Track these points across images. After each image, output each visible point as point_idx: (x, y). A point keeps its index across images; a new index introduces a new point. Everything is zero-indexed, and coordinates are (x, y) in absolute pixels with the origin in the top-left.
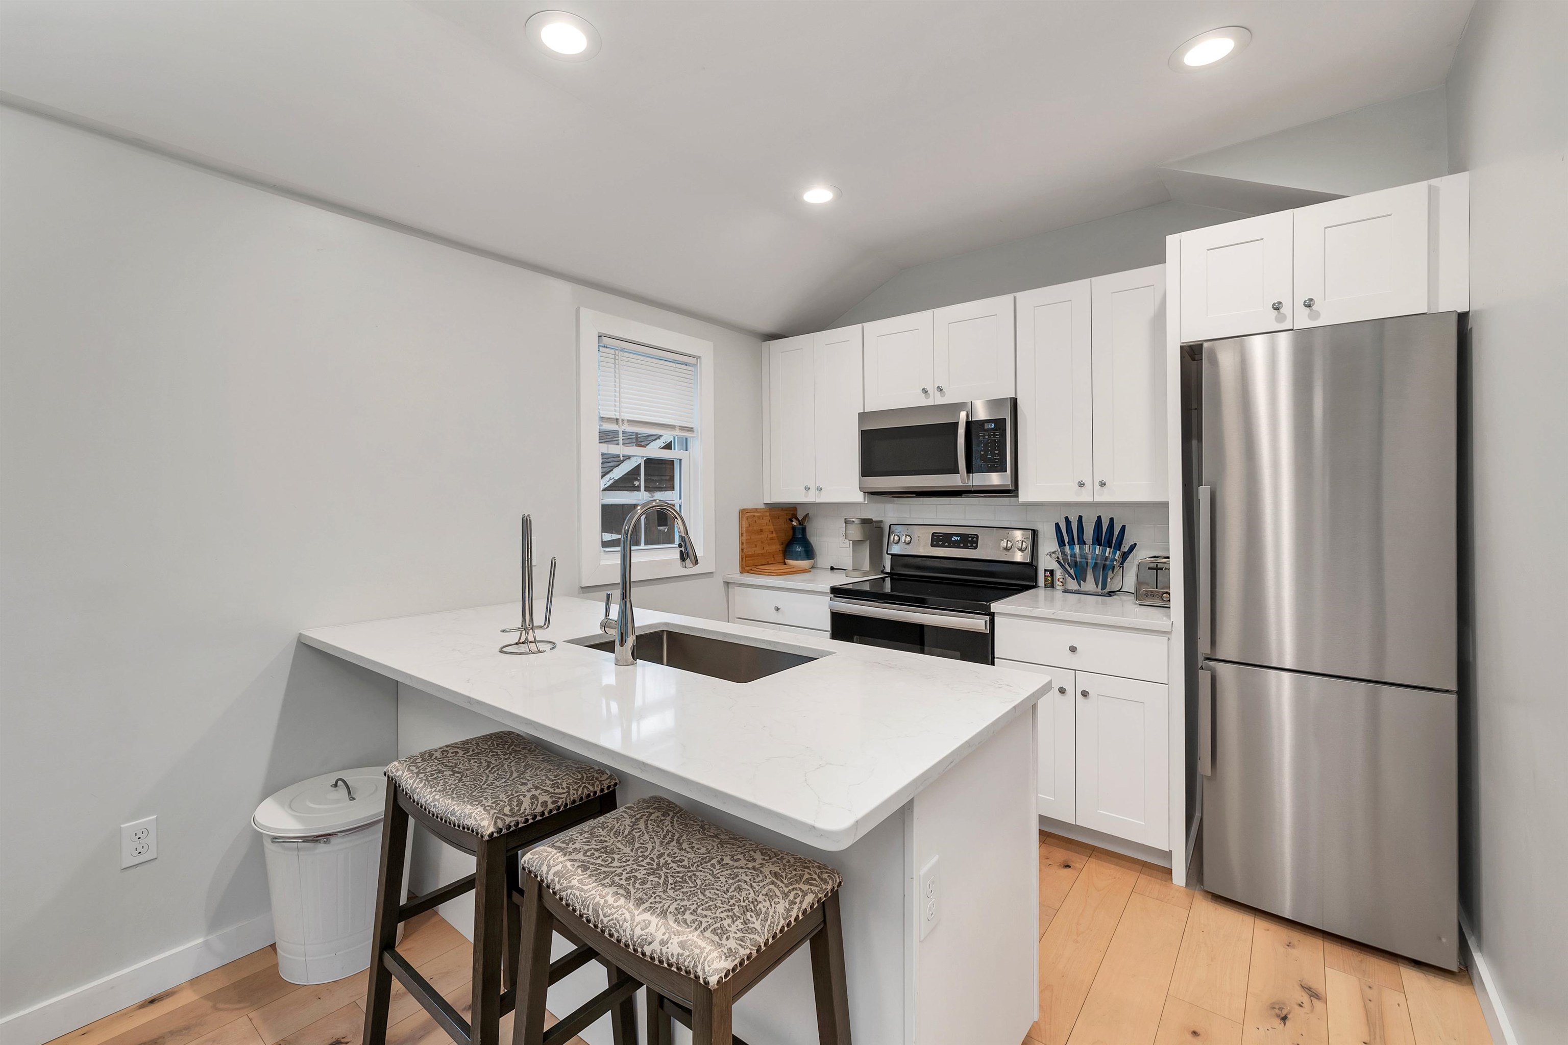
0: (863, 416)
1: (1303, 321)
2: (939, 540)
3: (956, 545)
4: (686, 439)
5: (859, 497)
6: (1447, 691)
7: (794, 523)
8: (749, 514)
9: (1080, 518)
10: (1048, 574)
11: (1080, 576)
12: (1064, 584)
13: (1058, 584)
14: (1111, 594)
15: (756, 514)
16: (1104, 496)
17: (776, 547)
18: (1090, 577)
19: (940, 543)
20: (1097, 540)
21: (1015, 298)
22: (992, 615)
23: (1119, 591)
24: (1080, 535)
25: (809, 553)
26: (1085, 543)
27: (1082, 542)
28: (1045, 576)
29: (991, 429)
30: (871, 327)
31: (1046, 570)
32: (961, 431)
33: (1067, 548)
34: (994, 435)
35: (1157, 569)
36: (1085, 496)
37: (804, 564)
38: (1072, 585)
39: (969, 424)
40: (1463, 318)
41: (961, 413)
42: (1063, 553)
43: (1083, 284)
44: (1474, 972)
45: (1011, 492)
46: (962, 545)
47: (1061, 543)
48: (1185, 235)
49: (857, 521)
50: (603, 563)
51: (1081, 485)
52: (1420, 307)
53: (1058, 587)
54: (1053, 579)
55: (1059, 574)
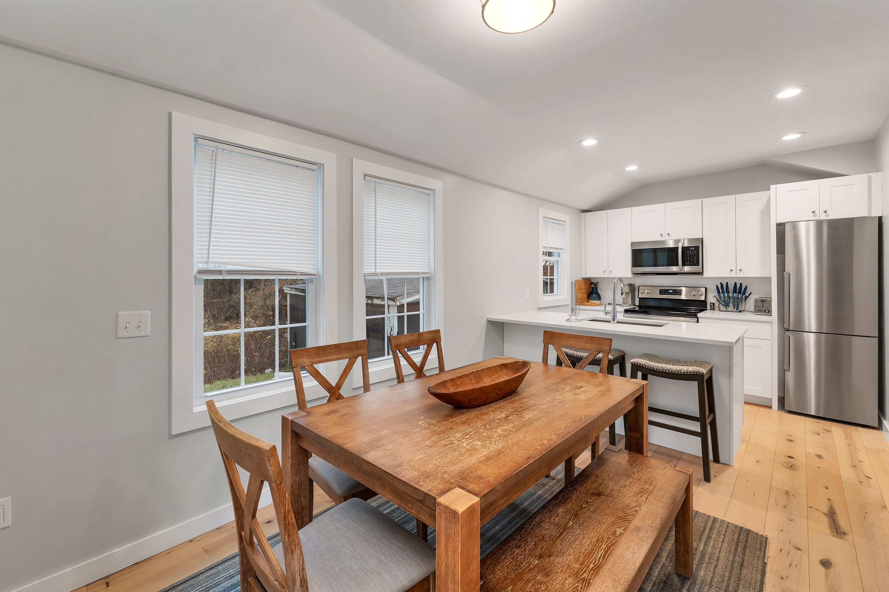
0: (633, 244)
1: (823, 217)
2: (662, 292)
3: (671, 294)
4: (559, 253)
5: (630, 275)
6: (875, 337)
7: (592, 286)
8: (578, 282)
9: (727, 283)
10: (712, 304)
11: (727, 305)
12: (719, 308)
13: (716, 308)
14: (740, 311)
15: (581, 282)
16: (741, 275)
17: (585, 296)
18: (731, 305)
19: (664, 293)
20: (735, 291)
21: (702, 201)
22: (698, 318)
23: (743, 310)
24: (727, 289)
25: (599, 298)
26: (729, 293)
27: (728, 291)
28: (711, 305)
29: (693, 250)
30: (634, 209)
31: (711, 303)
32: (680, 250)
33: (722, 295)
34: (694, 252)
35: (763, 301)
36: (733, 275)
37: (598, 302)
38: (723, 308)
39: (683, 248)
40: (880, 219)
41: (680, 243)
42: (720, 297)
43: (732, 197)
44: (883, 425)
45: (701, 273)
46: (674, 294)
47: (719, 292)
48: (778, 186)
49: (627, 285)
50: (544, 299)
51: (732, 270)
52: (865, 214)
53: (716, 310)
54: (714, 307)
55: (717, 305)
